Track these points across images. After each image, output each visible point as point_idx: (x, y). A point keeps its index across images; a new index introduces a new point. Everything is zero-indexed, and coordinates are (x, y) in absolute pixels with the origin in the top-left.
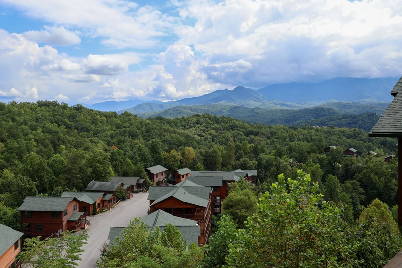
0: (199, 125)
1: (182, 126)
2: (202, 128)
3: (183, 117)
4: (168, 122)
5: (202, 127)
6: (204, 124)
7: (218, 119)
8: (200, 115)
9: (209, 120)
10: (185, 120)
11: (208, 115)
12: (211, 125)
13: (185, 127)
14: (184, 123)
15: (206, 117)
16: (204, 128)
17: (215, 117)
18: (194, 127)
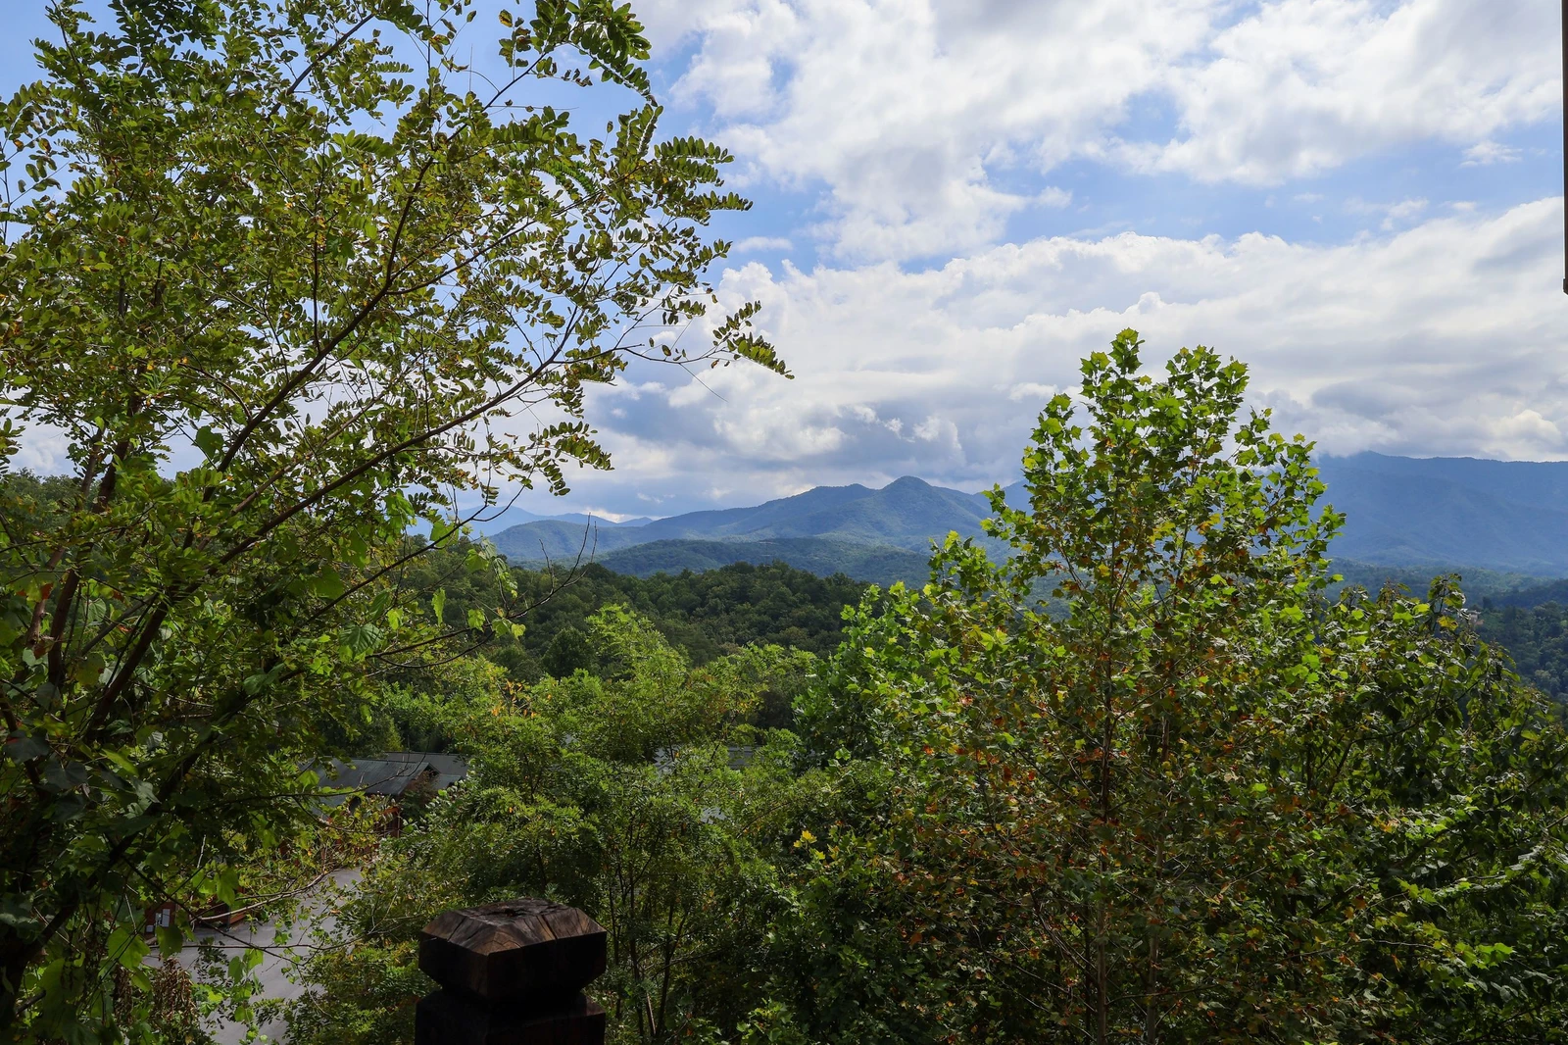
0: (746, 606)
1: (678, 605)
2: (756, 617)
3: (686, 574)
4: (625, 590)
5: (759, 613)
6: (767, 602)
7: (821, 586)
8: (751, 569)
9: (784, 589)
10: (692, 584)
11: (784, 568)
12: (795, 605)
13: (691, 610)
14: (688, 595)
15: (773, 577)
16: (766, 618)
17: (810, 579)
18: (727, 611)
